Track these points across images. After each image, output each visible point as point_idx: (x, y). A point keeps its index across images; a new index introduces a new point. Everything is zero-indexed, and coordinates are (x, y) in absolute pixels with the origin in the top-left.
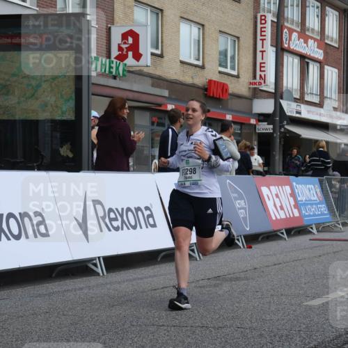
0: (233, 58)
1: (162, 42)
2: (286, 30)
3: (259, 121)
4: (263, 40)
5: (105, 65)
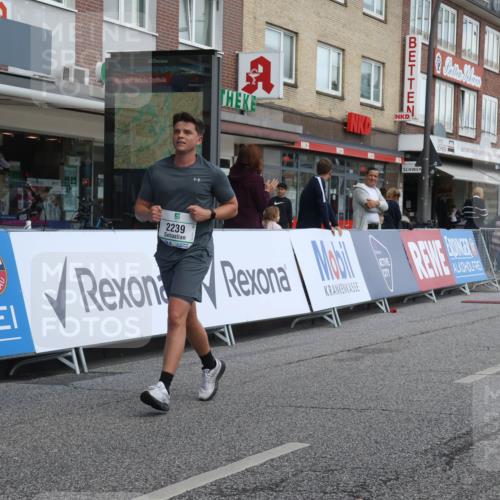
0: (377, 87)
1: (296, 70)
2: (438, 54)
3: (406, 160)
4: (411, 66)
5: (231, 98)
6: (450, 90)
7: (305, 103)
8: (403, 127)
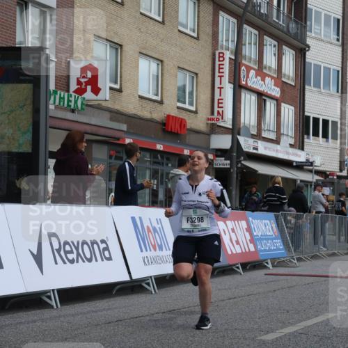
0: (191, 93)
1: (121, 77)
2: (243, 68)
3: (217, 156)
4: (221, 77)
5: (64, 98)
6: (254, 98)
7: (129, 105)
8: (214, 129)
